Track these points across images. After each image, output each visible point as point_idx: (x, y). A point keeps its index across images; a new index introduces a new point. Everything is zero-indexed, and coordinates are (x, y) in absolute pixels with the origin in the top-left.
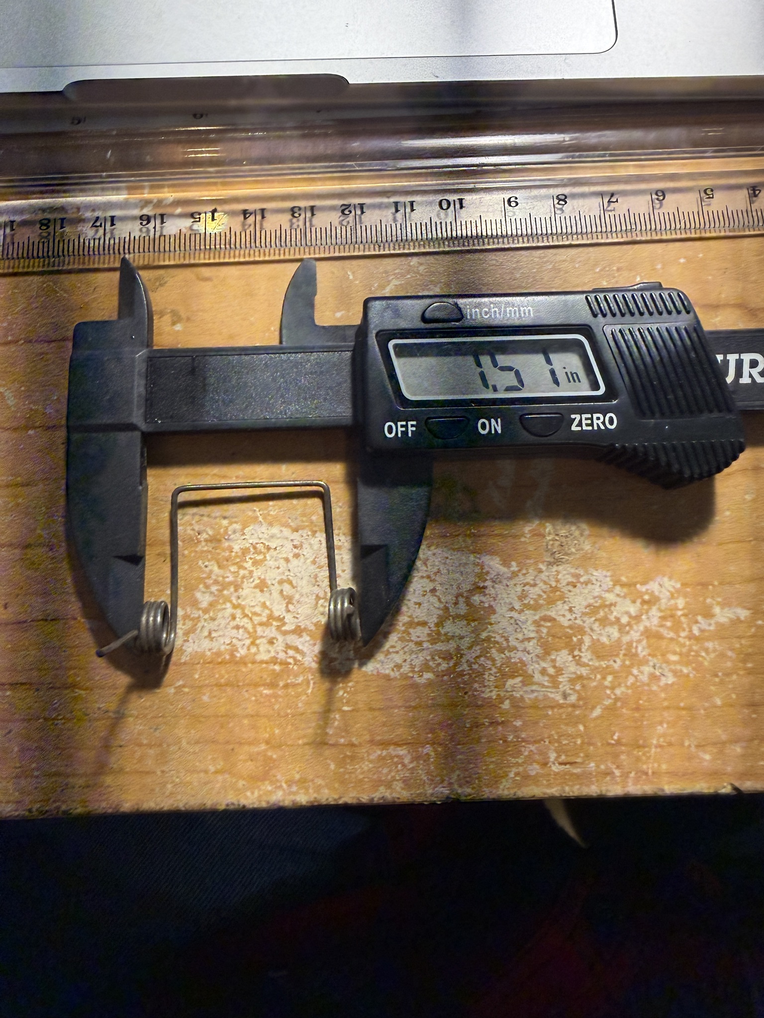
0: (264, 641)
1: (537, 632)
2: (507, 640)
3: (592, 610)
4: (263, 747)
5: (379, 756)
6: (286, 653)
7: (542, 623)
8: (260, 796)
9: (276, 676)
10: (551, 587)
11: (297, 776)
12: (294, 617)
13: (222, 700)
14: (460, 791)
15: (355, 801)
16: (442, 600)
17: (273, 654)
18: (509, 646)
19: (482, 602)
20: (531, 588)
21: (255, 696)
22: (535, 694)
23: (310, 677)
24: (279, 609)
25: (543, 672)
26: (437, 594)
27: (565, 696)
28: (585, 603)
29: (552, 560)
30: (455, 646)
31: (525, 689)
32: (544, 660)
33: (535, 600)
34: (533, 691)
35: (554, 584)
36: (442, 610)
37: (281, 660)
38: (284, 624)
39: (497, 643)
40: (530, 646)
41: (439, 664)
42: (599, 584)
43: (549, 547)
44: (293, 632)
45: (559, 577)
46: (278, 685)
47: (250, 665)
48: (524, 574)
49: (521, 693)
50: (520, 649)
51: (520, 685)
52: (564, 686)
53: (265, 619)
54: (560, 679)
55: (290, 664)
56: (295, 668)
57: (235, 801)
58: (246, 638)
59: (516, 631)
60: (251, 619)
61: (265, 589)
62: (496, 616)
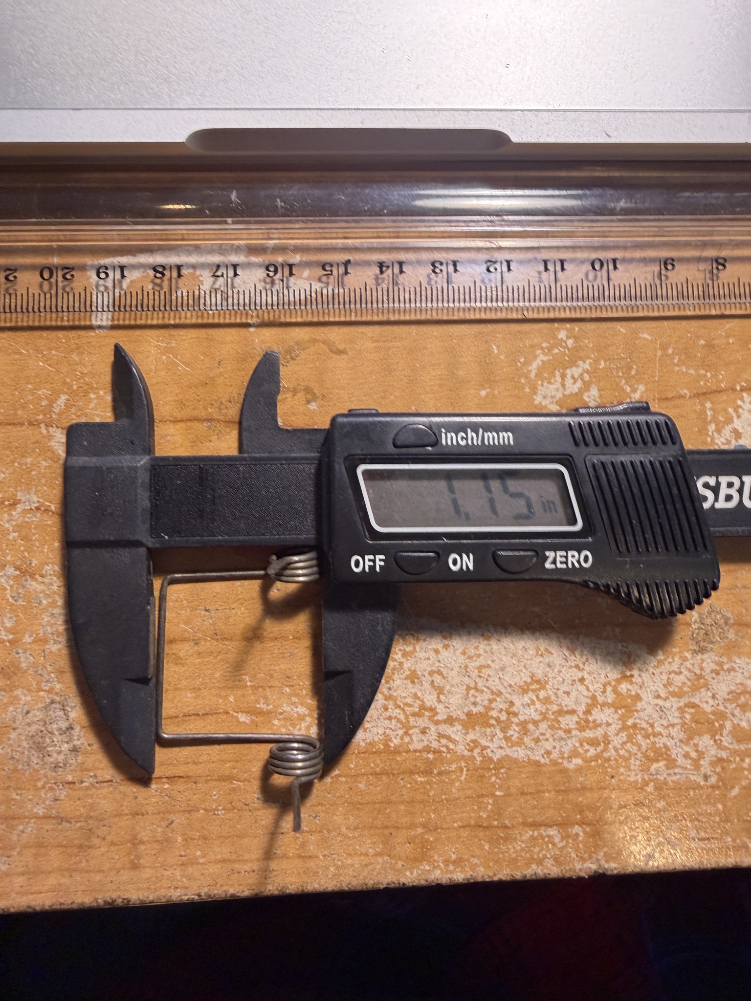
0: (417, 730)
1: (681, 718)
2: (652, 726)
3: (734, 696)
4: (420, 830)
5: (532, 836)
6: (439, 741)
7: (687, 709)
8: (419, 875)
9: (430, 764)
10: (695, 674)
11: (454, 857)
12: (446, 707)
13: (378, 789)
14: (606, 866)
15: (509, 878)
16: (591, 689)
17: (426, 743)
18: (654, 732)
19: (628, 690)
20: (677, 677)
21: (411, 783)
22: (678, 776)
23: (463, 764)
24: (430, 699)
25: (686, 756)
26: (586, 683)
27: (706, 777)
28: (728, 690)
29: (697, 649)
30: (603, 733)
31: (669, 771)
32: (687, 744)
33: (680, 688)
34: (675, 774)
35: (698, 672)
36: (591, 698)
37: (434, 749)
38: (436, 714)
39: (643, 729)
40: (674, 732)
41: (588, 751)
42: (741, 671)
43: (695, 636)
44: (445, 722)
45: (704, 665)
46: (432, 773)
47: (404, 754)
48: (670, 663)
49: (665, 776)
50: (664, 734)
51: (664, 768)
52: (705, 768)
53: (417, 710)
54: (702, 762)
55: (444, 752)
56: (449, 756)
57: (395, 880)
58: (400, 728)
59: (661, 718)
60: (403, 710)
61: (416, 680)
62: (643, 703)
